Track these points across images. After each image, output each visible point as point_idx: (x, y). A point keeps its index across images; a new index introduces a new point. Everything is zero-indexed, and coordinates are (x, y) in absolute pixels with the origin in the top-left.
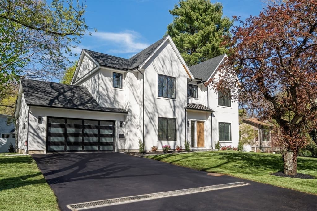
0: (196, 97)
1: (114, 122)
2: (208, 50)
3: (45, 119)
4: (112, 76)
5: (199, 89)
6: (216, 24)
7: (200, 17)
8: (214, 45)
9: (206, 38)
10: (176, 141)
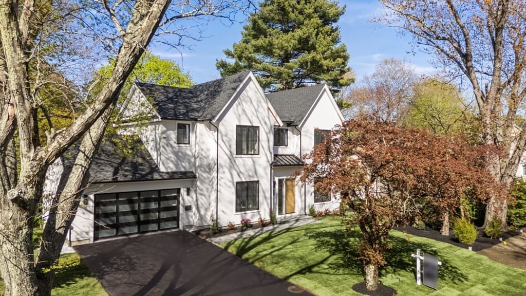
0: (286, 144)
1: (178, 191)
2: (307, 62)
3: (92, 197)
4: (177, 129)
5: (289, 133)
6: (321, 17)
7: (297, 5)
8: (315, 58)
9: (305, 45)
10: (260, 210)
